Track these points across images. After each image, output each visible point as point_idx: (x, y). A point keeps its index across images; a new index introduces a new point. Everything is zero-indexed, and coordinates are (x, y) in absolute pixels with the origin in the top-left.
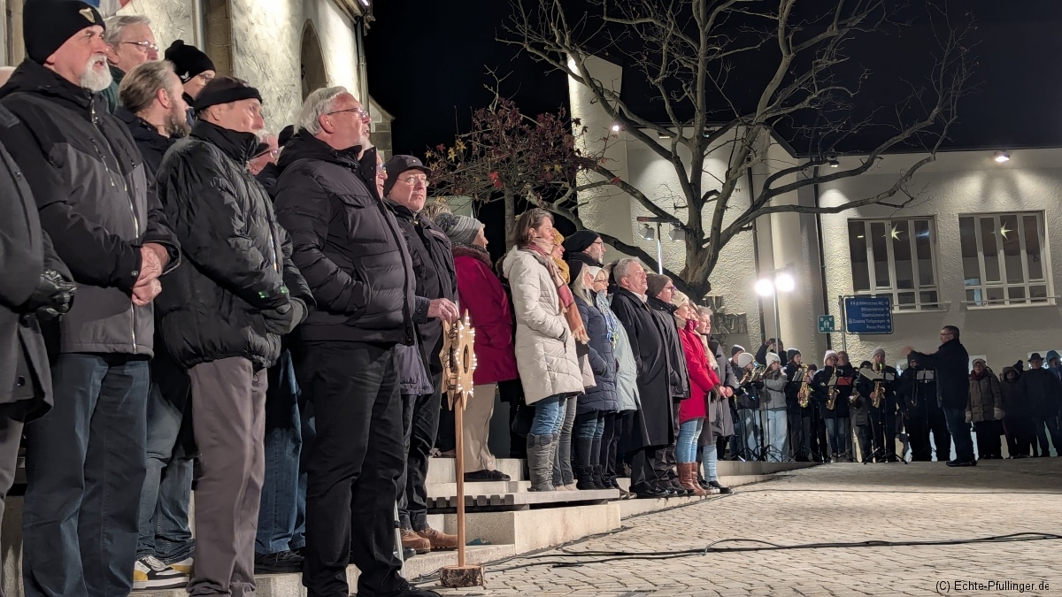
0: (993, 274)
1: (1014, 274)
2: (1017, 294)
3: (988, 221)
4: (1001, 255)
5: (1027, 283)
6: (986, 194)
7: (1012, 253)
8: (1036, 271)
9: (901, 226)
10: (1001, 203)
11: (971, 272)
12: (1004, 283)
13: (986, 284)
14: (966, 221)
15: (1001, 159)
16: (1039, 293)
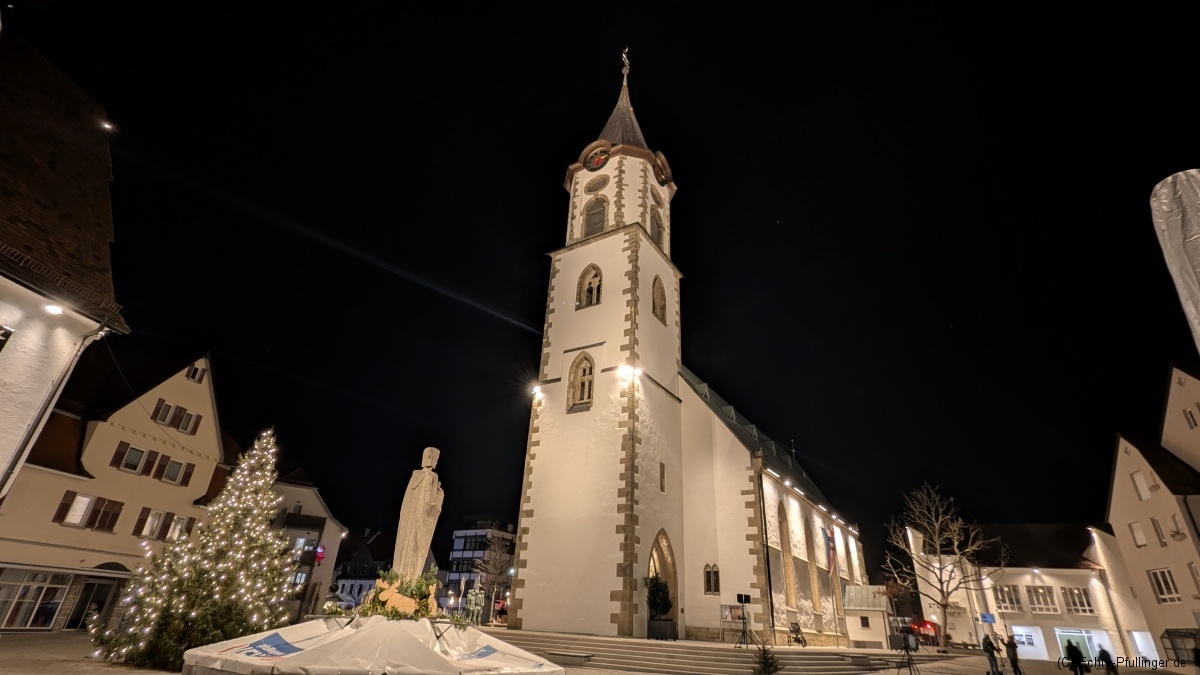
0: (1039, 603)
1: (1046, 603)
2: (1048, 610)
3: (1036, 589)
4: (1041, 598)
5: (1051, 607)
6: (1033, 580)
7: (1044, 595)
8: (1053, 603)
9: (1008, 587)
10: (1038, 583)
11: (1032, 602)
12: (1043, 606)
13: (1037, 606)
14: (1029, 590)
15: (1036, 571)
16: (1055, 610)
